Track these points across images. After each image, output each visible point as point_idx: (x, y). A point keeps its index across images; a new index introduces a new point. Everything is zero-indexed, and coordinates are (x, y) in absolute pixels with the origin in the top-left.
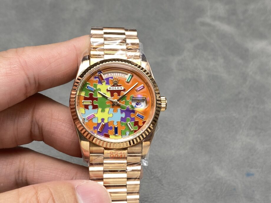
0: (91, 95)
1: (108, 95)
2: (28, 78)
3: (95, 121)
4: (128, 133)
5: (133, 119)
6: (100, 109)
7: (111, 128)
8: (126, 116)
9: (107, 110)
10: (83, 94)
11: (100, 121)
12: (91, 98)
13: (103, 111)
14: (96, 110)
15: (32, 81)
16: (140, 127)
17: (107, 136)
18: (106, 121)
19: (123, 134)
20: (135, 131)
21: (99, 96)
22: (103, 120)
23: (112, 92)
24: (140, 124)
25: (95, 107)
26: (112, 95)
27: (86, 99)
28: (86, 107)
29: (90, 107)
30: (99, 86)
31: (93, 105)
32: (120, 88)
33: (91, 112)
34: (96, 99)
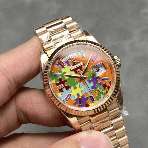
0: (60, 80)
1: (73, 74)
2: (9, 81)
3: (72, 98)
4: (102, 96)
5: (101, 84)
6: (72, 88)
7: (87, 98)
8: (95, 84)
9: (78, 86)
10: (54, 82)
11: (76, 97)
12: (61, 82)
13: (75, 88)
14: (69, 90)
15: (13, 82)
16: (109, 88)
17: (87, 105)
18: (81, 95)
19: (98, 98)
20: (107, 92)
21: (67, 78)
22: (78, 95)
23: (75, 70)
24: (108, 85)
25: (68, 88)
26: (76, 73)
27: (57, 84)
28: (61, 90)
29: (64, 89)
30: (63, 70)
31: (65, 87)
32: (80, 65)
33: (66, 92)
34: (66, 81)
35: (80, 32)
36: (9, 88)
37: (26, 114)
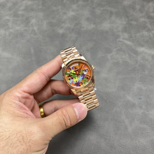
0: (69, 75)
1: (75, 73)
2: (46, 77)
3: (74, 83)
4: (86, 82)
5: (86, 77)
6: (74, 79)
7: (80, 83)
8: (83, 77)
9: (76, 78)
10: (67, 76)
11: (76, 82)
12: (70, 76)
13: (75, 78)
14: (73, 79)
15: (48, 77)
16: (89, 79)
17: (80, 86)
18: (78, 81)
19: (85, 83)
20: (88, 81)
21: (72, 74)
22: (76, 81)
23: (76, 71)
24: (89, 78)
25: (72, 78)
26: (76, 72)
27: (68, 77)
28: (70, 79)
29: (71, 79)
30: (71, 71)
31: (71, 78)
32: (78, 69)
33: (71, 80)
34: (72, 76)
35: (79, 55)
36: (46, 80)
37: (55, 91)
